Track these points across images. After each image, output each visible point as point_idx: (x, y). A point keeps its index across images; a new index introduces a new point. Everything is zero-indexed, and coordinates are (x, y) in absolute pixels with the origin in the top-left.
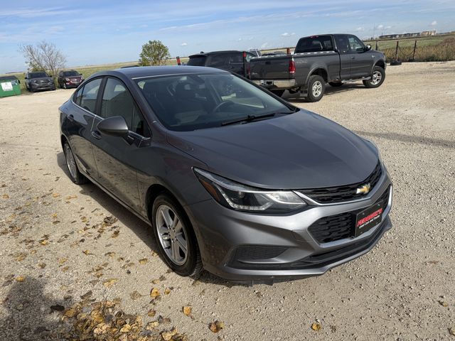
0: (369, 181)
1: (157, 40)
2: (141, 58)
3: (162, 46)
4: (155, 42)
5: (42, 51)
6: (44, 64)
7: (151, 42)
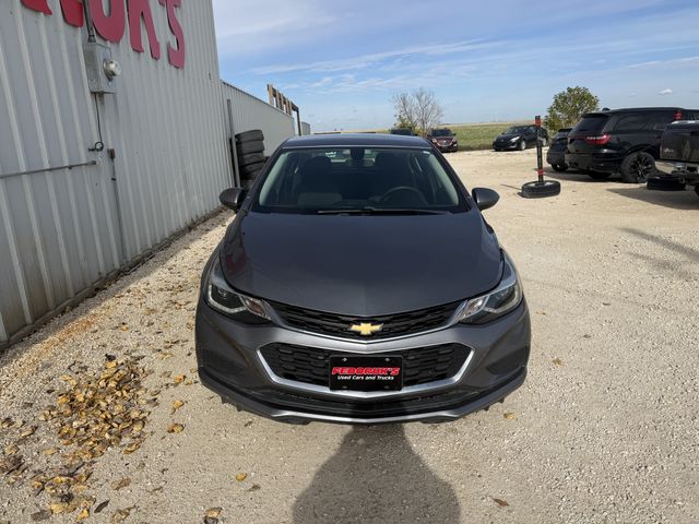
0: (386, 322)
1: (581, 86)
2: (548, 114)
3: (590, 96)
4: (578, 89)
5: (416, 100)
6: (415, 118)
7: (570, 90)
